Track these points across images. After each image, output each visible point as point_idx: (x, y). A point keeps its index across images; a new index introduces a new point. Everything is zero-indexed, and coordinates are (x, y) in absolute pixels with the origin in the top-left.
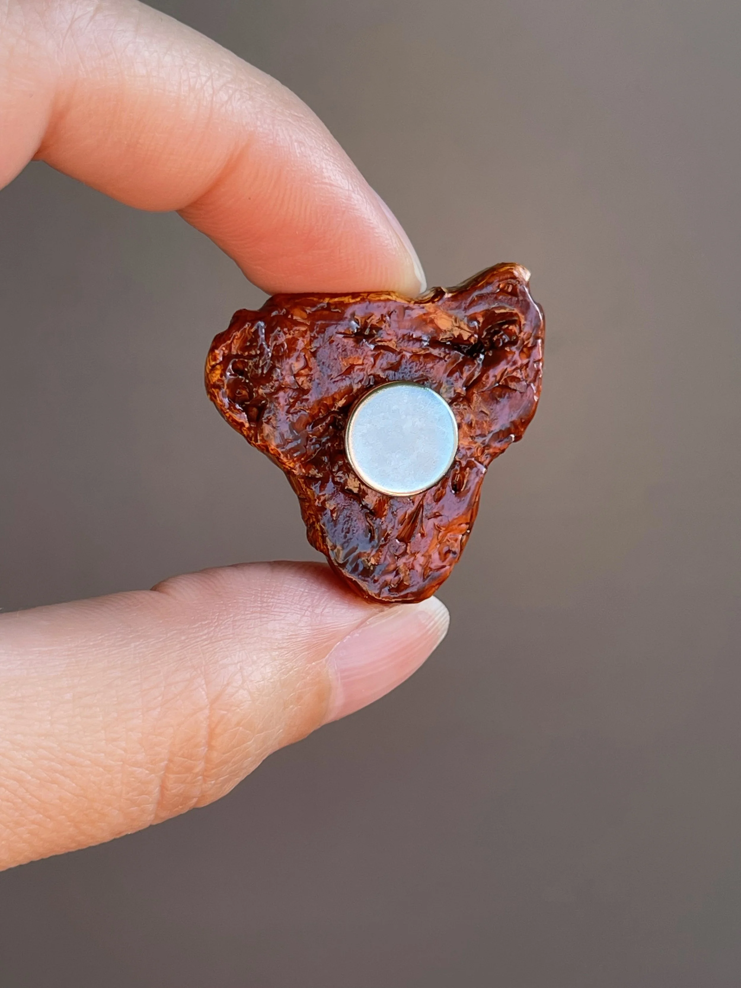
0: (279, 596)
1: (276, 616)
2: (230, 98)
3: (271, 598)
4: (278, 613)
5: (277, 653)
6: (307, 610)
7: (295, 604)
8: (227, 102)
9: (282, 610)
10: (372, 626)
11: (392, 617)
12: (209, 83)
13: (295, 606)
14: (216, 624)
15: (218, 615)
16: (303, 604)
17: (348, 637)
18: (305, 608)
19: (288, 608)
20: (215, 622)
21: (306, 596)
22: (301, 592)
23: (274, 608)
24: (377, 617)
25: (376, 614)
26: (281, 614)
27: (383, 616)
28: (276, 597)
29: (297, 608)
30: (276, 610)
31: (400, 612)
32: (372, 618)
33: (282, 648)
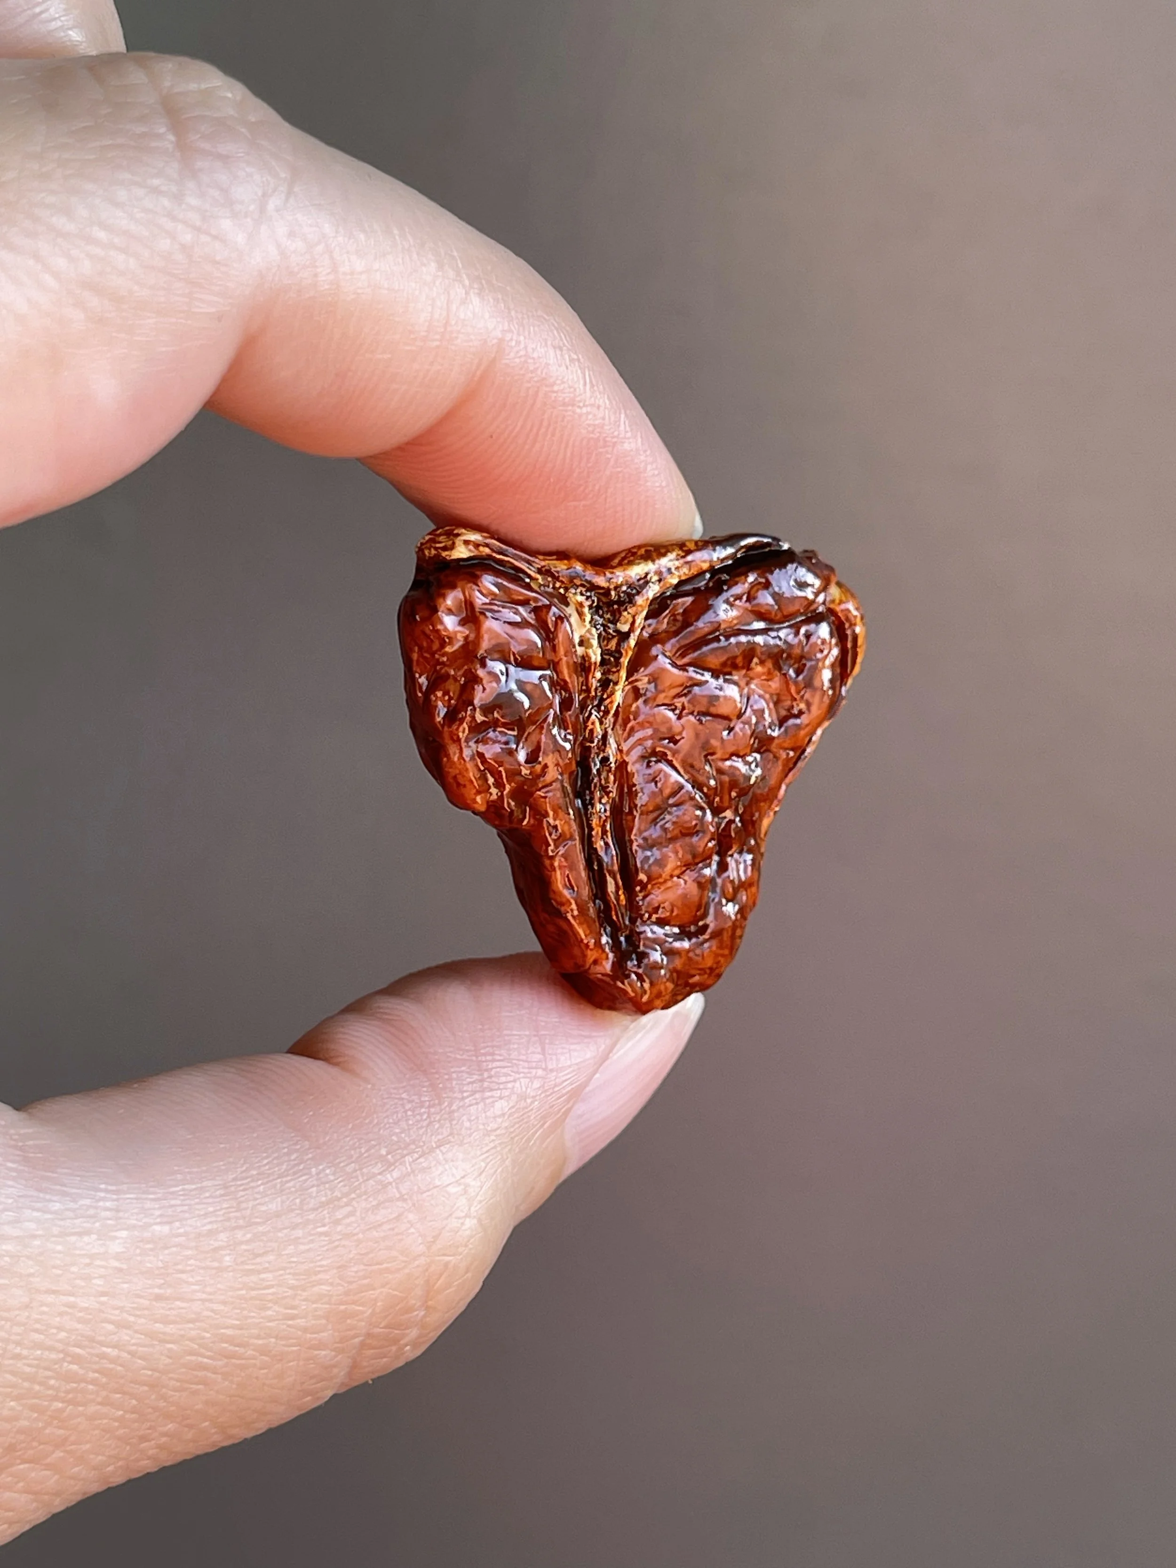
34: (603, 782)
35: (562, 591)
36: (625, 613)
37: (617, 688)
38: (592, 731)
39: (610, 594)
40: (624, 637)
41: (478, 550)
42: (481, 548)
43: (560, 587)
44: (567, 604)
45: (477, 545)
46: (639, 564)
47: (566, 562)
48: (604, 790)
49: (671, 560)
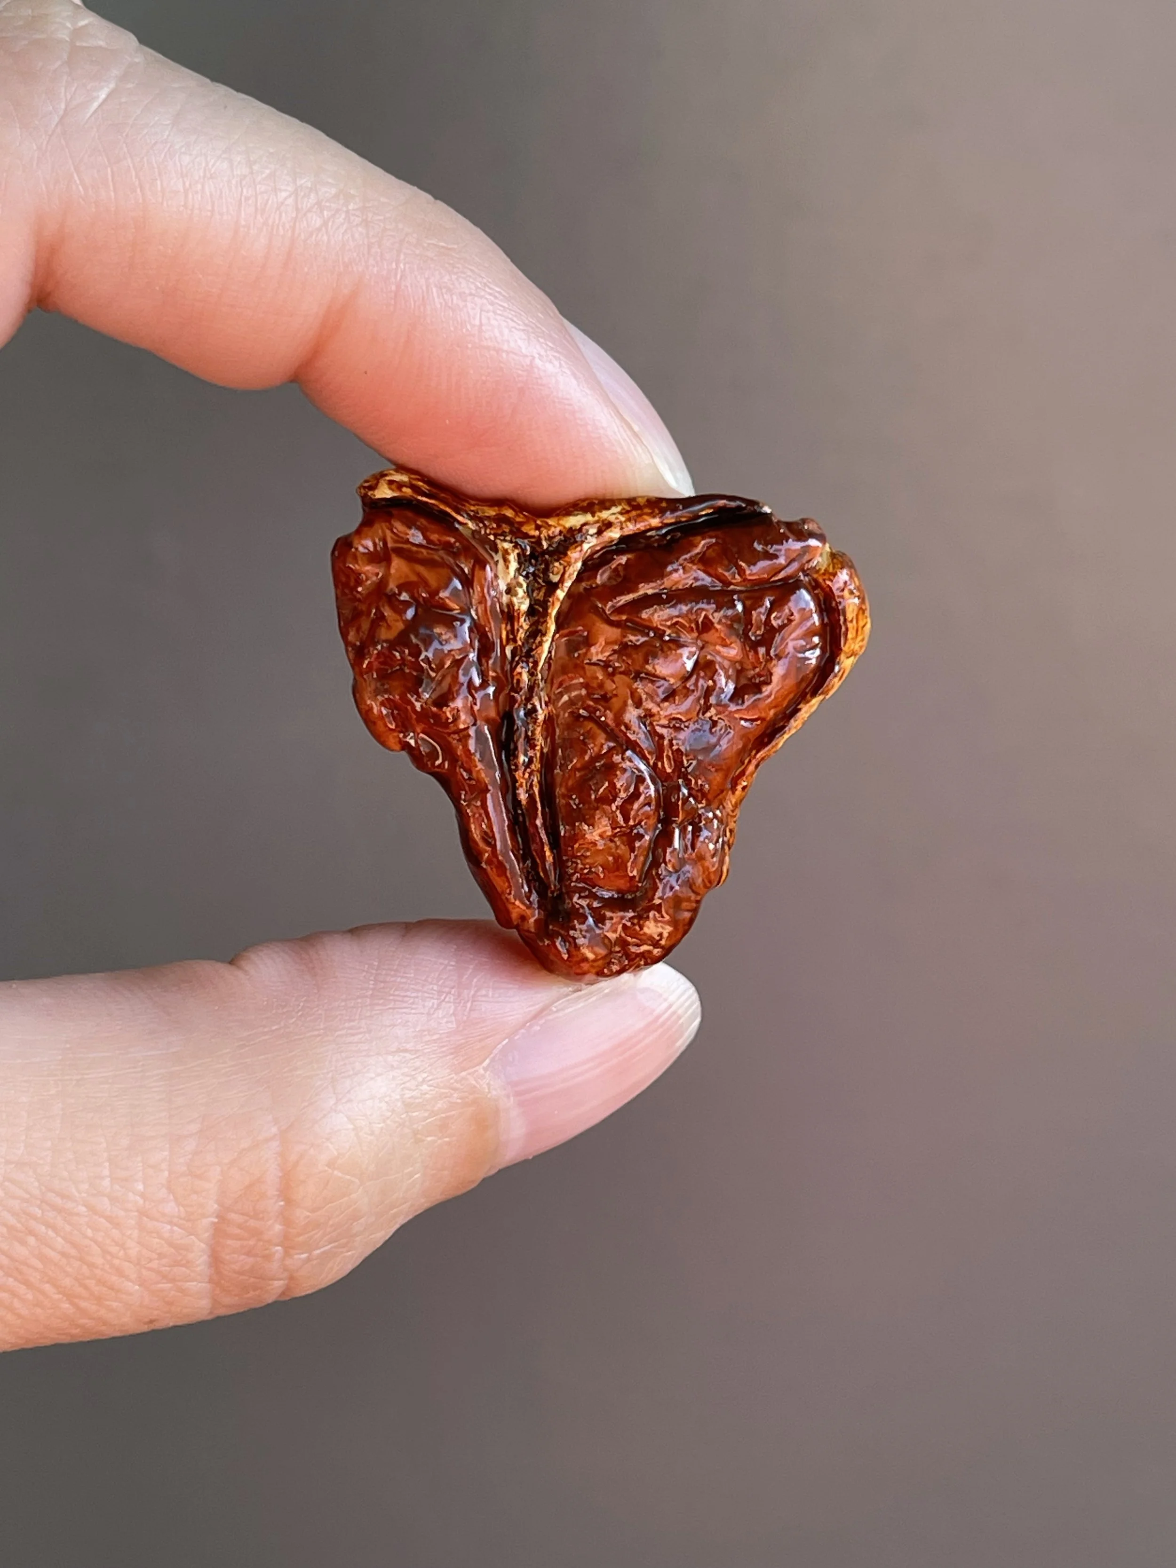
0: (405, 973)
1: (397, 1003)
2: (325, 223)
3: (392, 976)
4: (400, 999)
5: (396, 1058)
6: (450, 993)
7: (431, 984)
8: (319, 230)
9: (408, 994)
10: (561, 1014)
11: (594, 998)
12: (290, 201)
13: (431, 987)
14: (300, 1013)
15: (305, 1001)
16: (444, 982)
17: (523, 1031)
18: (447, 990)
19: (418, 991)
20: (299, 1011)
21: (450, 971)
22: (443, 967)
23: (396, 990)
24: (568, 1000)
25: (567, 995)
26: (406, 999)
27: (579, 998)
28: (401, 974)
29: (432, 989)
30: (397, 993)
31: (607, 991)
32: (560, 1002)
33: (406, 1051)
34: (530, 734)
35: (492, 537)
36: (557, 564)
37: (544, 639)
38: (518, 681)
39: (541, 545)
40: (553, 587)
41: (401, 491)
42: (404, 489)
43: (490, 534)
44: (496, 551)
45: (400, 485)
46: (577, 515)
47: (496, 508)
48: (530, 742)
49: (614, 514)
